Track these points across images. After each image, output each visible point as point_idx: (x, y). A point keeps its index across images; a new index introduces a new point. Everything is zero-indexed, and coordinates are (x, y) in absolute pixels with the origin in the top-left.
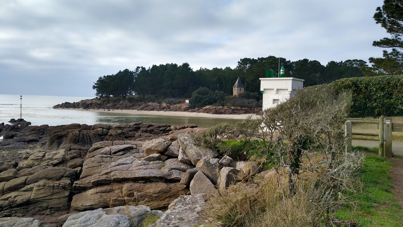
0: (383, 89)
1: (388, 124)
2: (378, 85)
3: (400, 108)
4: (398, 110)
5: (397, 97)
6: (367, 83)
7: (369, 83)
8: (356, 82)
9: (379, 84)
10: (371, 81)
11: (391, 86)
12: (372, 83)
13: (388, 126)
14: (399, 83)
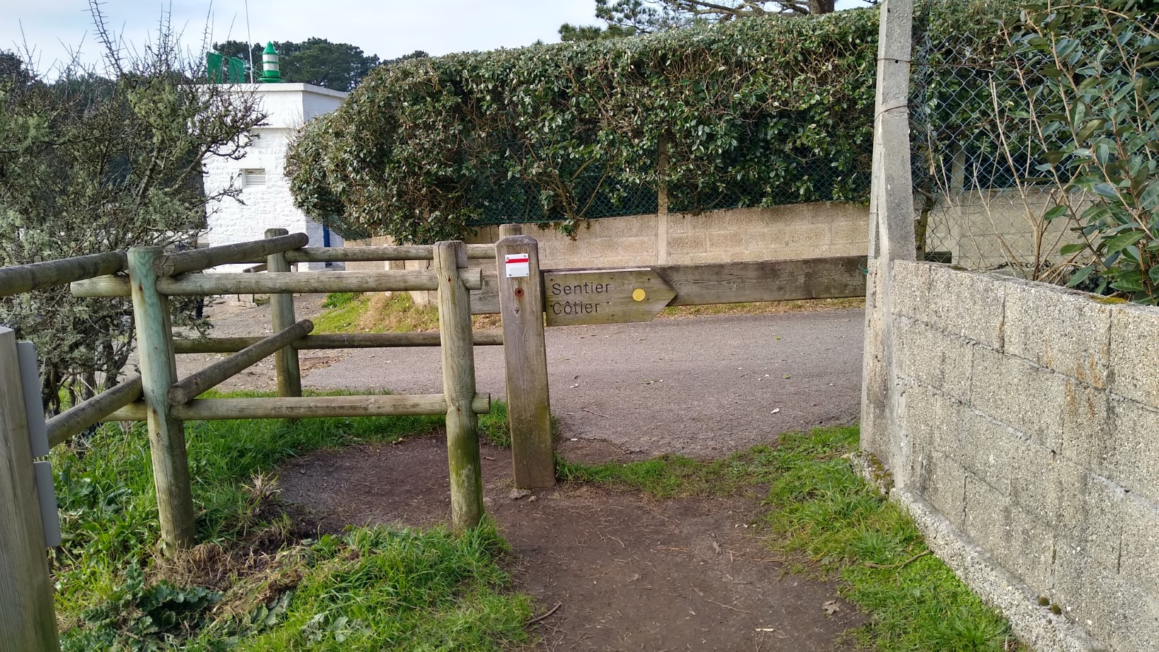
0: (559, 100)
1: (520, 280)
2: (540, 81)
3: (627, 180)
4: (622, 190)
5: (614, 132)
6: (498, 75)
7: (508, 74)
8: (459, 73)
9: (543, 79)
10: (514, 66)
11: (591, 85)
12: (518, 74)
13: (519, 292)
14: (619, 70)
